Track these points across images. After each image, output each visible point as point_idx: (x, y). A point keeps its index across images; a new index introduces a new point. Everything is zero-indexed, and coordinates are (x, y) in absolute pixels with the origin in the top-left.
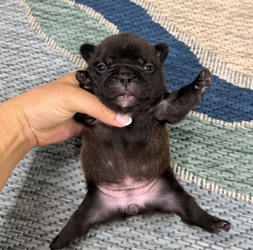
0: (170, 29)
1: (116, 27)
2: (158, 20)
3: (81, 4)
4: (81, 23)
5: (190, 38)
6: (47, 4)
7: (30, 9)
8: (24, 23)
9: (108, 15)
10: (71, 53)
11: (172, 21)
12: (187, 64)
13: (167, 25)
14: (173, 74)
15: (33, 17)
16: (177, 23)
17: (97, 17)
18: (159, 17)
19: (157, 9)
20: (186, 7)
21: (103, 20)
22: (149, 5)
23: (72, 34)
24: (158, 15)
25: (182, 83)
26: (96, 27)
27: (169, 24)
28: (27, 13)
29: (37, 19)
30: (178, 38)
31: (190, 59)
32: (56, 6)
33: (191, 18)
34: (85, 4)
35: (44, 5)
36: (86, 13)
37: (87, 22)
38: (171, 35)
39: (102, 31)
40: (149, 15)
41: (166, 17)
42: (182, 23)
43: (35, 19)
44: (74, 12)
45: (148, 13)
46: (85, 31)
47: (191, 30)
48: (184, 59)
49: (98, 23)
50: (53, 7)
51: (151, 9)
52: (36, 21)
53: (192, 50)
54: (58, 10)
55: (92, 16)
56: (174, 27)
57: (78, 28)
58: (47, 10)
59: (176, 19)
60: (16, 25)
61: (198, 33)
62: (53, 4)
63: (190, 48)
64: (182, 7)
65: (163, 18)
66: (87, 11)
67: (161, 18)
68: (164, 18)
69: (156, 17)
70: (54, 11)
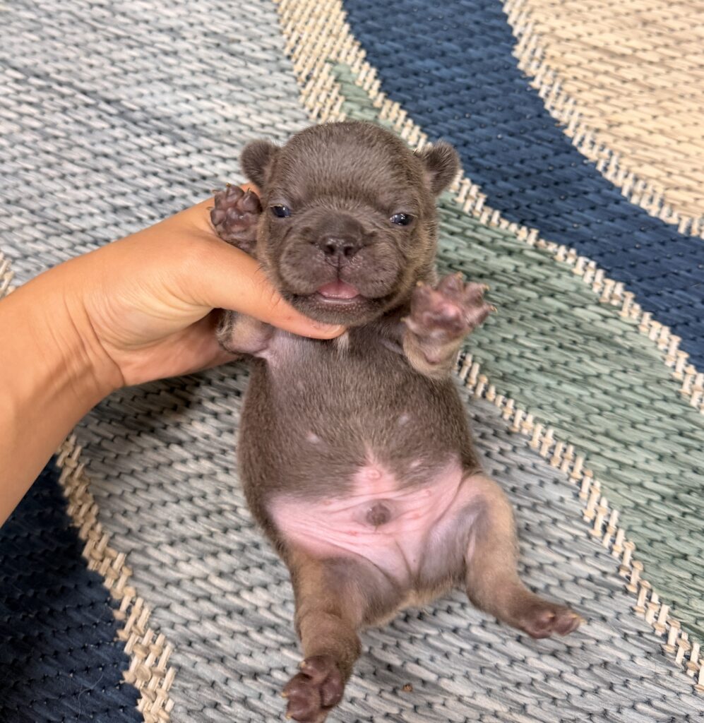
1: (676, 340)
3: (559, 243)
4: (560, 312)
6: (452, 233)
9: (648, 294)
10: (536, 420)
17: (611, 298)
21: (631, 311)
23: (534, 351)
26: (612, 335)
32: (481, 243)
34: (570, 246)
36: (576, 279)
37: (579, 312)
39: (631, 351)
44: (536, 271)
46: (575, 343)
49: (617, 318)
54: (486, 258)
55: (596, 289)
57: (554, 330)
62: (469, 233)
66: (578, 270)
70: (474, 261)
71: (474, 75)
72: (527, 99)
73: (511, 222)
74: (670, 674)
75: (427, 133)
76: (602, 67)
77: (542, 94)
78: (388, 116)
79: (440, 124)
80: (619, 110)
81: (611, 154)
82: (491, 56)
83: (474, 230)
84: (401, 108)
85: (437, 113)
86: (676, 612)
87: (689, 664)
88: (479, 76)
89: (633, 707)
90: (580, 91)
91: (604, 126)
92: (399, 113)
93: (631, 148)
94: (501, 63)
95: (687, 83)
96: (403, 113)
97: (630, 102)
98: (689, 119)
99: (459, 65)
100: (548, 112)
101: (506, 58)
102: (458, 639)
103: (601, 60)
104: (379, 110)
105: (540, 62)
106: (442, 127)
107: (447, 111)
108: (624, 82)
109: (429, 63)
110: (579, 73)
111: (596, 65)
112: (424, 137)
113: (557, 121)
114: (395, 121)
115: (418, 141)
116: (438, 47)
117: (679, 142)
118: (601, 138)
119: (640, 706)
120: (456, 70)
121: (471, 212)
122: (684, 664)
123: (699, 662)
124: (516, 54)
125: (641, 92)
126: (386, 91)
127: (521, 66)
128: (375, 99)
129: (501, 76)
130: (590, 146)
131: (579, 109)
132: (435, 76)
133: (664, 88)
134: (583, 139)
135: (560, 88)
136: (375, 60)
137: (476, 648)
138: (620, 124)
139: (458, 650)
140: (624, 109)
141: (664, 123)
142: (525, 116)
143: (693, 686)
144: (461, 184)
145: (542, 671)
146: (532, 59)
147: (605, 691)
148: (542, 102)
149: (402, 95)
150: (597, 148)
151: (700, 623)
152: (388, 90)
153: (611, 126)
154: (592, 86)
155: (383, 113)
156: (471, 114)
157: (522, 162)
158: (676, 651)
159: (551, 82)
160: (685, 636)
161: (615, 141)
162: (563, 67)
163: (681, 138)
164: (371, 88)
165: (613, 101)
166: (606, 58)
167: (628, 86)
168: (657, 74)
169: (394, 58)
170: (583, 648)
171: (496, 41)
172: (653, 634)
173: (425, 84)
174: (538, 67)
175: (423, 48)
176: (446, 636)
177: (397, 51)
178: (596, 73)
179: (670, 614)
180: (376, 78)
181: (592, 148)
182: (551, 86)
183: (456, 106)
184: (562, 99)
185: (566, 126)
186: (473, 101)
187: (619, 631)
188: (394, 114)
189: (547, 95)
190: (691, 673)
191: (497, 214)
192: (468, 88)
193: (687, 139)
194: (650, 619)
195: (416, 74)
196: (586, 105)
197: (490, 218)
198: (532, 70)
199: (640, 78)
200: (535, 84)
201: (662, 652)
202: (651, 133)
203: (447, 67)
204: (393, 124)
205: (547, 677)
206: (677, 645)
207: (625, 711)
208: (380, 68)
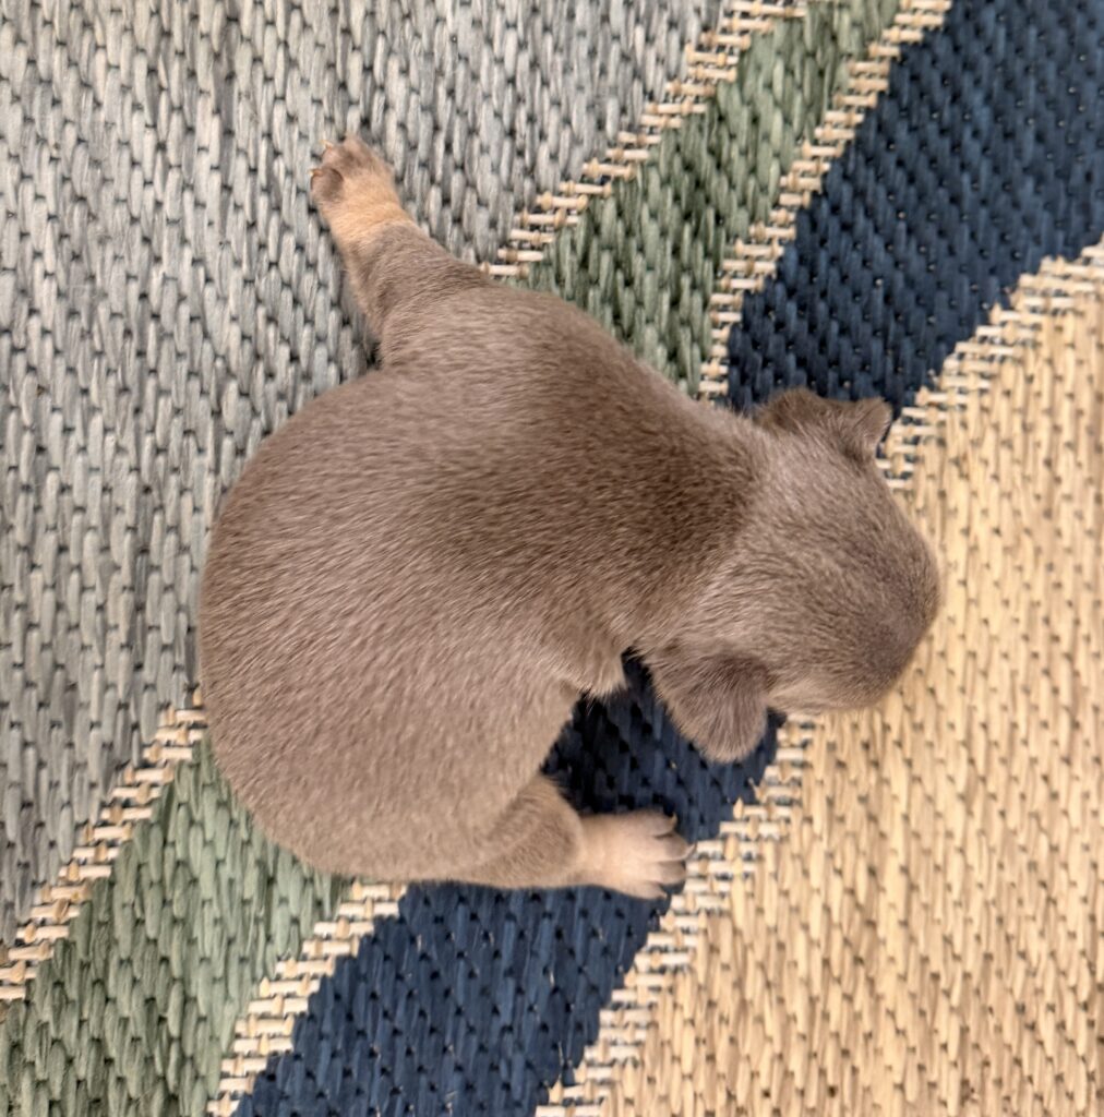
0: (664, 950)
2: (702, 877)
5: (629, 1066)
6: (676, 251)
7: (625, 172)
8: (530, 172)
11: (713, 949)
12: (468, 1087)
13: (686, 932)
14: (396, 1032)
15: (582, 202)
16: (701, 979)
18: (724, 878)
19: (768, 850)
20: (812, 1001)
22: (789, 803)
24: (736, 868)
25: (359, 1092)
27: (689, 941)
28: (597, 168)
29: (571, 227)
30: (617, 1006)
31: (500, 1097)
32: (675, 303)
33: (747, 1047)
35: (663, 233)
38: (628, 964)
40: (730, 818)
41: (729, 914)
42: (711, 1004)
43: (573, 219)
45: (738, 809)
47: (676, 1059)
48: (494, 1068)
50: (662, 287)
51: (769, 820)
52: (558, 229)
53: (555, 1094)
56: (676, 970)
58: (638, 263)
59: (726, 967)
60: (512, 133)
61: (665, 1099)
62: (686, 281)
63: (568, 1083)
64: (807, 983)
65: (722, 895)
67: (722, 886)
68: (725, 905)
69: (723, 858)
70: (639, 303)
71: (984, 202)
72: (965, 307)
73: (730, 344)
74: (93, 786)
75: (846, 155)
76: (1065, 418)
77: (982, 331)
78: (858, 75)
79: (872, 173)
80: (991, 469)
81: (905, 476)
82: (1028, 222)
83: (694, 287)
84: (881, 94)
85: (890, 160)
86: (185, 770)
87: (117, 808)
88: (983, 213)
89: (25, 745)
90: (1008, 393)
91: (952, 452)
92: (869, 93)
93: (926, 507)
94: (1021, 243)
95: (1078, 569)
96: (871, 101)
97: (1013, 484)
98: (1011, 588)
99: (996, 170)
100: (951, 351)
101: (1032, 250)
102: (29, 458)
103: (1079, 413)
104: (866, 57)
105: (1044, 311)
106: (866, 176)
107: (899, 177)
108: (1048, 463)
109: (983, 115)
110: (1043, 383)
111: (1066, 409)
112: (836, 151)
113: (939, 370)
114: (851, 92)
115: (826, 144)
116: (1020, 122)
117: (964, 583)
118: (929, 451)
119: (31, 752)
120: (985, 169)
121: (725, 273)
122: (115, 800)
123: (124, 823)
124: (1047, 264)
125: (1038, 497)
126: (904, 57)
127: (1026, 280)
128: (885, 42)
129: (997, 252)
130: (910, 437)
131: (972, 402)
132: (961, 136)
133: (1059, 533)
134: (918, 422)
135: (1003, 359)
136: (959, 17)
137: (27, 488)
138: (965, 476)
139: (13, 463)
140: (996, 477)
141: (992, 550)
142: (930, 314)
143: (86, 822)
144: (770, 242)
145: (28, 596)
146: (1045, 294)
147: (33, 696)
148: (968, 335)
149: (906, 88)
150: (909, 449)
151: (182, 810)
152: (908, 60)
153: (957, 462)
154: (1024, 411)
155: (861, 66)
156: (905, 219)
157: (844, 331)
158: (130, 786)
159: (1010, 340)
160: (155, 793)
161: (931, 477)
162: (1045, 352)
163: (972, 584)
164: (904, 27)
165: (1005, 454)
166: (1085, 421)
167: (1043, 472)
168: (1079, 516)
169: (976, 48)
170: (84, 648)
171: (1061, 223)
172: (142, 747)
173: (940, 121)
174: (1034, 310)
175: (1011, 97)
176: (27, 438)
177: (989, 50)
178: (1051, 412)
179: (182, 762)
180: (925, 29)
181: (905, 442)
182: (1004, 343)
183: (912, 190)
184: (984, 367)
185: (933, 388)
186: (933, 217)
187: (128, 695)
188: (865, 84)
189: (984, 339)
190: (106, 815)
191: (735, 317)
192: (955, 200)
193: (973, 595)
194: (164, 736)
195: (956, 98)
196: (984, 410)
197: (725, 308)
198: (1023, 301)
199: (1065, 488)
200: (998, 314)
201: (121, 767)
202: (967, 532)
203: (985, 150)
204: (845, 90)
205: (23, 607)
206: (138, 785)
207: (15, 733)
208: (948, 29)
